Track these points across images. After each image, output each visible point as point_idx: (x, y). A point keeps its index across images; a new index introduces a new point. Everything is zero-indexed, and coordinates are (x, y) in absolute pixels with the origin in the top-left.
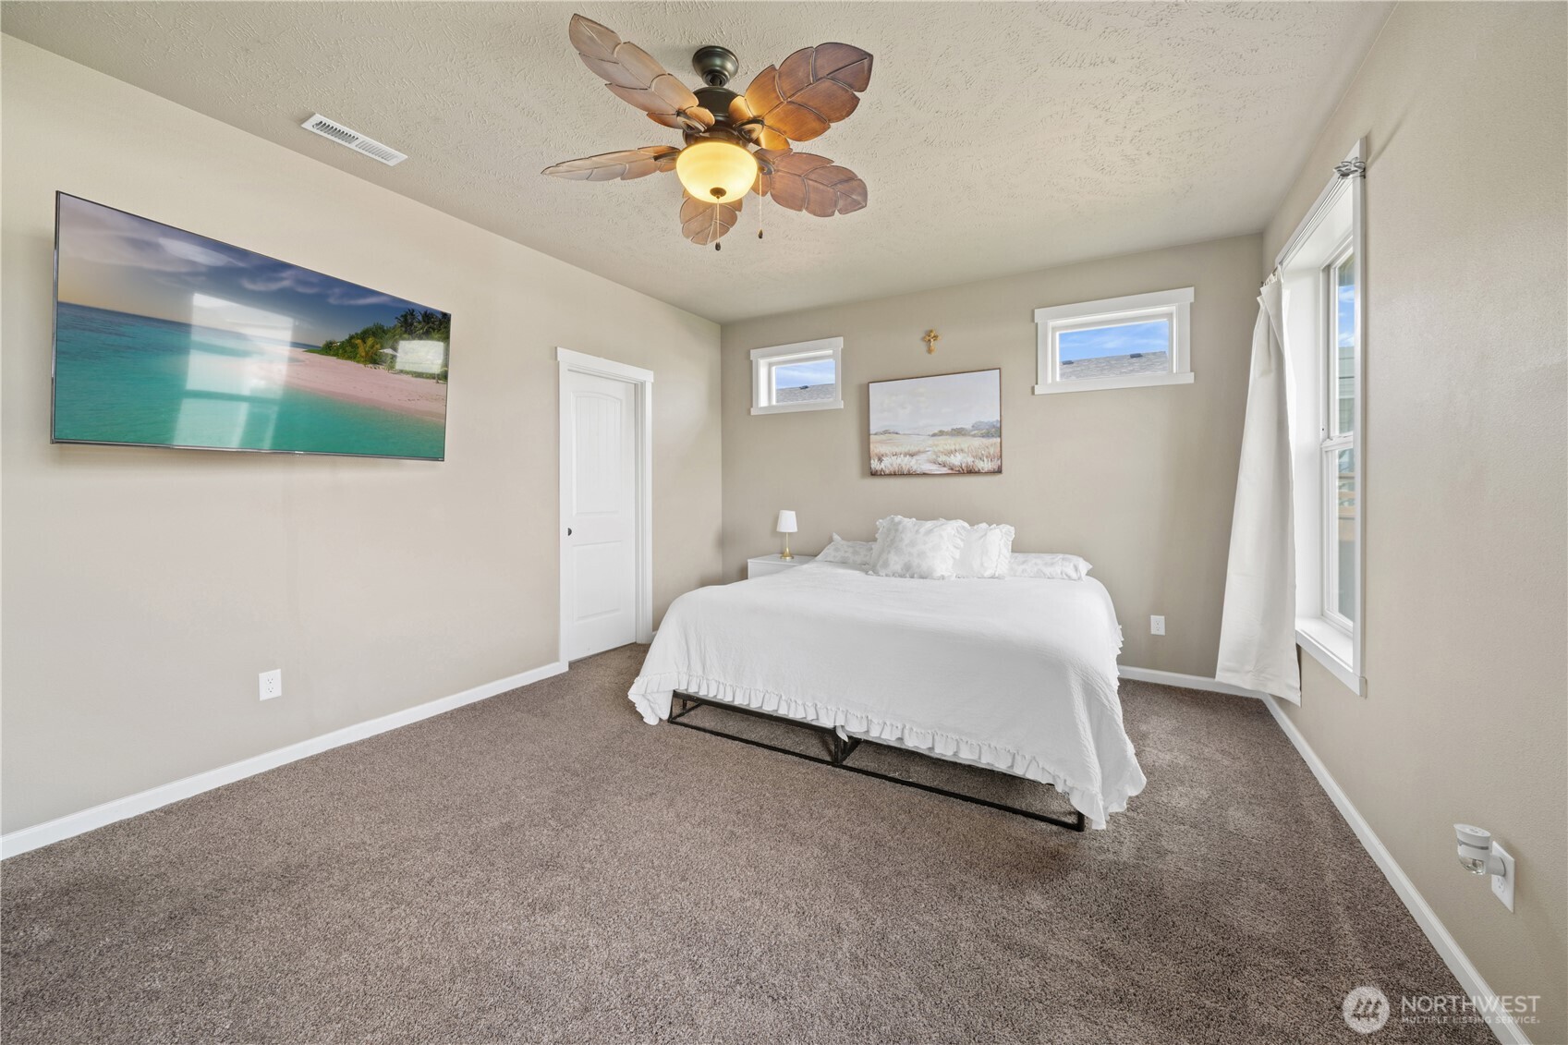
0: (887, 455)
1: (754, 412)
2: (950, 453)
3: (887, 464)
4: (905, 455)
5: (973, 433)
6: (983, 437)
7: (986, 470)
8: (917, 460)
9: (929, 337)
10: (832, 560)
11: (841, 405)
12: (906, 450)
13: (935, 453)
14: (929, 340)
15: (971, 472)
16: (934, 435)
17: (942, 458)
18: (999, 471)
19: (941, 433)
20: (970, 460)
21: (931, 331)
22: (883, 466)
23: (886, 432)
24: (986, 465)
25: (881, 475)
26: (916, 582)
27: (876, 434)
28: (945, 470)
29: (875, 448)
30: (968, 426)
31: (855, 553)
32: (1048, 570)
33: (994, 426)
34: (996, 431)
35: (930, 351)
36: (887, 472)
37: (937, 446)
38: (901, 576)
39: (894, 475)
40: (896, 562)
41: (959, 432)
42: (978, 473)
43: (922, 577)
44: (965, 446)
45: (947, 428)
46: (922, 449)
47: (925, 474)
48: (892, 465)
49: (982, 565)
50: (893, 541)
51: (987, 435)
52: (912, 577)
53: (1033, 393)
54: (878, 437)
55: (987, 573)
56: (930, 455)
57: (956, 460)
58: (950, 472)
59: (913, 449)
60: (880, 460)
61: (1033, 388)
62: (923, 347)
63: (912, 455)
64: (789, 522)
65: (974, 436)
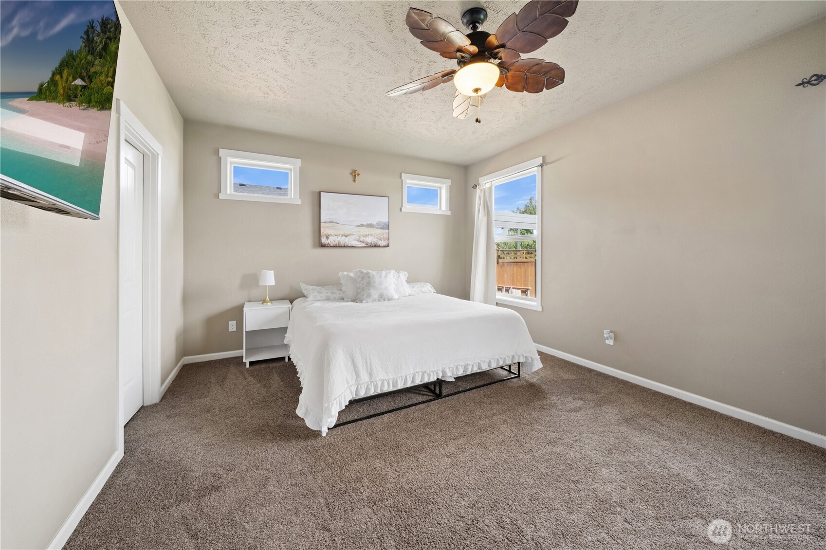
0: (331, 235)
1: (221, 196)
2: (366, 236)
3: (332, 241)
4: (342, 236)
5: (377, 226)
6: (381, 229)
7: (382, 245)
8: (349, 239)
9: (354, 174)
10: (320, 299)
11: (299, 202)
12: (343, 233)
13: (359, 236)
14: (355, 175)
15: (376, 246)
16: (358, 226)
17: (362, 239)
18: (388, 246)
19: (362, 225)
20: (375, 240)
21: (356, 171)
22: (329, 241)
23: (331, 222)
24: (383, 243)
25: (328, 247)
26: (386, 303)
27: (325, 223)
28: (363, 245)
29: (324, 231)
30: (374, 223)
31: (333, 293)
32: (423, 289)
33: (386, 224)
34: (386, 227)
35: (354, 181)
36: (332, 245)
37: (359, 232)
38: (379, 301)
39: (336, 247)
40: (375, 294)
41: (370, 226)
42: (379, 246)
43: (388, 300)
44: (373, 233)
45: (365, 223)
46: (352, 233)
47: (353, 247)
48: (334, 241)
49: (404, 290)
50: (369, 284)
51: (383, 228)
52: (384, 300)
53: (401, 210)
54: (326, 225)
55: (407, 294)
56: (356, 236)
57: (369, 240)
58: (366, 245)
59: (347, 233)
60: (327, 238)
61: (401, 209)
62: (351, 178)
63: (346, 236)
64: (269, 279)
65: (377, 228)
